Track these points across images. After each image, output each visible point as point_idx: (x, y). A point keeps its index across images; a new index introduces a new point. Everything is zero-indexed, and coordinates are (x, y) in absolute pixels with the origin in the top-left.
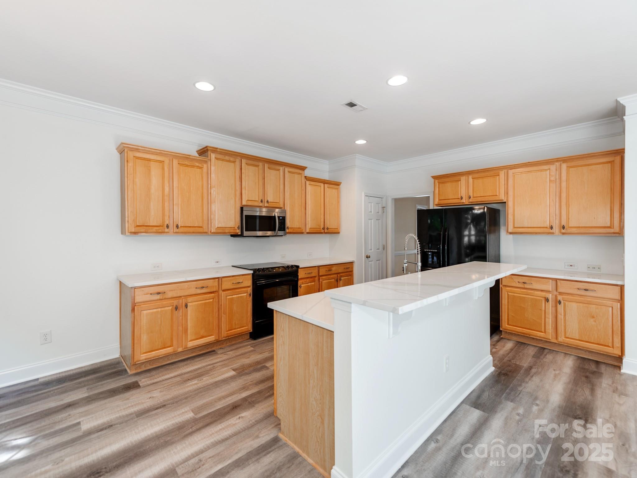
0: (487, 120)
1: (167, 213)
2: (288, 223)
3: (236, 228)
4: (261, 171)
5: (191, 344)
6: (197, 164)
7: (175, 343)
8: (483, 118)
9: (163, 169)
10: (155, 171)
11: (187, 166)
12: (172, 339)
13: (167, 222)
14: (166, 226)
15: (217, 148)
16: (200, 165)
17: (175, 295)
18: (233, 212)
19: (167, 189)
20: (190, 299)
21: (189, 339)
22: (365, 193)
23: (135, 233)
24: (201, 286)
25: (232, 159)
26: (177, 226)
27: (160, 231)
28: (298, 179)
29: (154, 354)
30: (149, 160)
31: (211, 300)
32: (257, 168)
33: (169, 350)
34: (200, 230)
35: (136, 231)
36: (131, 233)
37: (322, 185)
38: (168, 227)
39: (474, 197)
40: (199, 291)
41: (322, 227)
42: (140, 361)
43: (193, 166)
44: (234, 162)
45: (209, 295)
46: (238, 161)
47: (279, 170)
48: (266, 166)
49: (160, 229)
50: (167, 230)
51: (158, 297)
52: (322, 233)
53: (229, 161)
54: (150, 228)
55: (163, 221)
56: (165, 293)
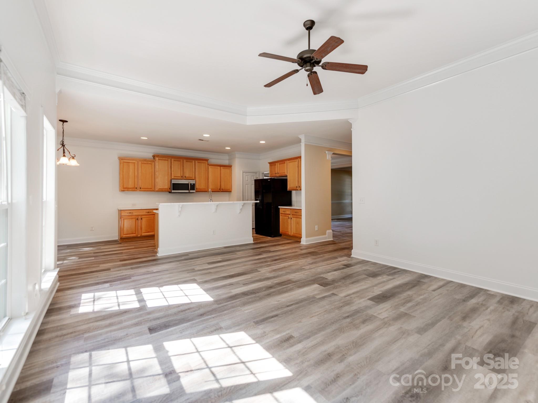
0: (266, 142)
1: (136, 183)
2: (197, 186)
3: (169, 189)
4: (182, 163)
5: (143, 234)
6: (150, 163)
7: (137, 232)
8: (264, 141)
9: (135, 165)
10: (131, 166)
11: (145, 163)
12: (135, 231)
13: (136, 186)
14: (135, 188)
15: (159, 155)
16: (151, 163)
17: (137, 214)
18: (167, 182)
19: (136, 173)
20: (143, 217)
21: (143, 232)
22: (242, 171)
23: (123, 191)
24: (148, 212)
25: (166, 159)
26: (140, 188)
27: (133, 190)
28: (203, 166)
29: (128, 235)
30: (129, 162)
31: (153, 218)
32: (180, 162)
33: (134, 235)
34: (151, 190)
35: (124, 190)
36: (122, 191)
37: (219, 167)
38: (136, 188)
39: (280, 173)
40: (147, 214)
41: (219, 188)
42: (123, 237)
43: (148, 164)
44: (168, 160)
45: (152, 216)
46: (169, 160)
47: (192, 162)
48: (185, 161)
49: (133, 189)
50: (136, 190)
51: (130, 214)
52: (219, 191)
53: (165, 160)
54: (129, 189)
55: (135, 186)
56: (133, 213)
